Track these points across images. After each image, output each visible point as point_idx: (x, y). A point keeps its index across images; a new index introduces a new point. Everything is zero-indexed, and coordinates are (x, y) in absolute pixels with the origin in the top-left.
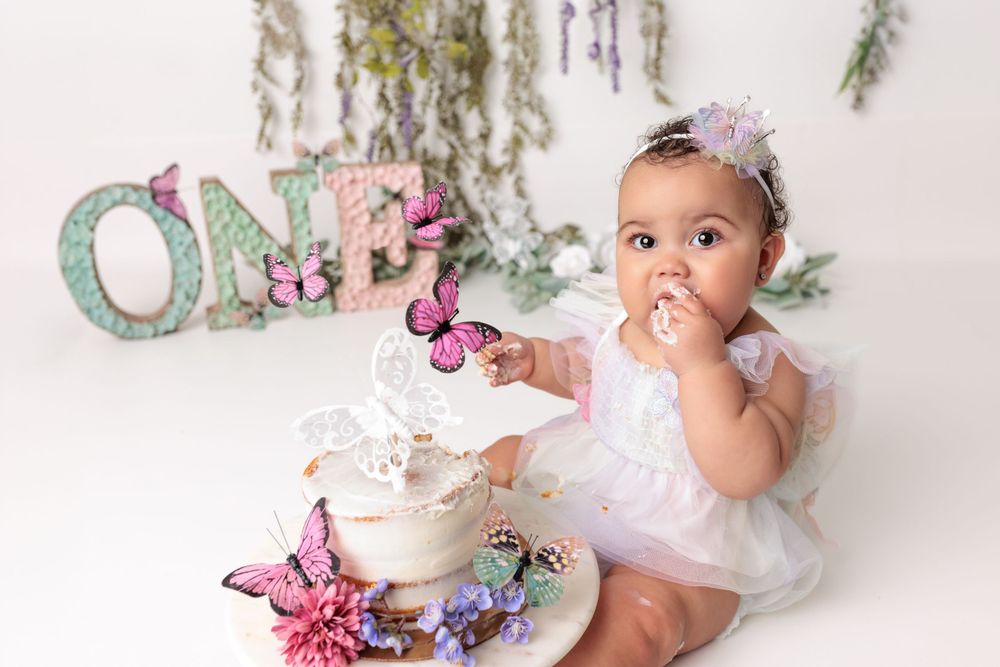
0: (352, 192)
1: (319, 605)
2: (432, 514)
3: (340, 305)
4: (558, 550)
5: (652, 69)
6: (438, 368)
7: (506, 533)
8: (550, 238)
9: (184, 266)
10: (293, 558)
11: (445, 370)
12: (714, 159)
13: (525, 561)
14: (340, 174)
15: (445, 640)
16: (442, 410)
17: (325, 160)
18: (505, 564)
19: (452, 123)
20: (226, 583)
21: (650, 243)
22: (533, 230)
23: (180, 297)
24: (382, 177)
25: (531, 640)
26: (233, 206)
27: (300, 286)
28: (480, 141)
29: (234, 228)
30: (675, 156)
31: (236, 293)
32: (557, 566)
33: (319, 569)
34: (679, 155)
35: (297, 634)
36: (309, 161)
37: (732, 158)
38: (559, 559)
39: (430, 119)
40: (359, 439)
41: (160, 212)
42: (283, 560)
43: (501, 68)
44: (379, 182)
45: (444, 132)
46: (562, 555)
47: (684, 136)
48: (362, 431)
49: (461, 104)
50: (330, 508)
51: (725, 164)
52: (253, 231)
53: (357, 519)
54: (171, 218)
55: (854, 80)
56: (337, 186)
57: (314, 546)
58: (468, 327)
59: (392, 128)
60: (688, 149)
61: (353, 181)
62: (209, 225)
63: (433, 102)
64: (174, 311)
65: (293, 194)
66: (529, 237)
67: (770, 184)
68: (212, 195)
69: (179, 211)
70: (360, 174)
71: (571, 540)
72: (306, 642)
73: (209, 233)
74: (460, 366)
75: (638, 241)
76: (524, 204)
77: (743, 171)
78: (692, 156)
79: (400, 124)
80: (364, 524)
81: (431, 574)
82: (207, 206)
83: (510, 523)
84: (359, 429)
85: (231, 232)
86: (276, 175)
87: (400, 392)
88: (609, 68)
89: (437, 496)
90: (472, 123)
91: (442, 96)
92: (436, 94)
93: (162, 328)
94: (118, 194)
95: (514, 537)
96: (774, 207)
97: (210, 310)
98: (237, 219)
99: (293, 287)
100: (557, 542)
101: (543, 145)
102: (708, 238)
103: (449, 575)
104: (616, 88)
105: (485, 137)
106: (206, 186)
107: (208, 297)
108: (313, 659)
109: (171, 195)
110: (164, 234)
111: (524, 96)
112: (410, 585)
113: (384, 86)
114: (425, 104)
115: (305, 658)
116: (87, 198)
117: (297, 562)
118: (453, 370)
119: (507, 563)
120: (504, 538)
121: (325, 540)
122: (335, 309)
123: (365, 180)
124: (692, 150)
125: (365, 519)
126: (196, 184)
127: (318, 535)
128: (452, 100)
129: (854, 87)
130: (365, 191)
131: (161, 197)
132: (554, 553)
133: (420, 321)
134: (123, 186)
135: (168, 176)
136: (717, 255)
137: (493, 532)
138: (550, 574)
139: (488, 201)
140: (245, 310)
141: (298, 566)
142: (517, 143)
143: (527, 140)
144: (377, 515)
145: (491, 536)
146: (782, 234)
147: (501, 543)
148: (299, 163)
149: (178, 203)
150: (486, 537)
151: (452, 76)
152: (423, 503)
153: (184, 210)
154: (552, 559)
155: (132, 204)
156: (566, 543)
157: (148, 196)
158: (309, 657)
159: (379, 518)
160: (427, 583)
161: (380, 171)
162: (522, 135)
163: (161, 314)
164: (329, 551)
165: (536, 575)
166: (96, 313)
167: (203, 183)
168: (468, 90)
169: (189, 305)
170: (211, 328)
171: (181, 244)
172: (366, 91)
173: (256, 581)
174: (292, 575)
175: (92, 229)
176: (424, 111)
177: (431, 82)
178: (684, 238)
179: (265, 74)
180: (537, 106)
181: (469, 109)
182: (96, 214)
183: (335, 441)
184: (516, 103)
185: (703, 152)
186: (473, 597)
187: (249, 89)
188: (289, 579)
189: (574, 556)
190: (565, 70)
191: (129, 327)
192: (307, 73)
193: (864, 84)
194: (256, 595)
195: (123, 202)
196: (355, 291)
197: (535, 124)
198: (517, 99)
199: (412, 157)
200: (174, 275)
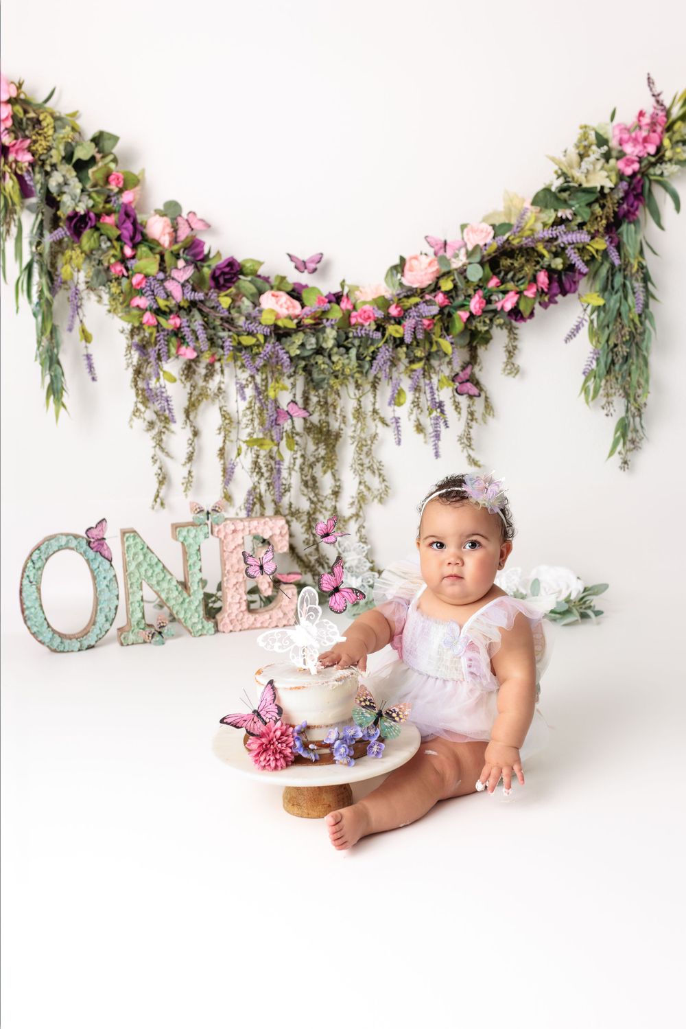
0: (233, 540)
1: (273, 730)
2: (331, 686)
3: (220, 628)
4: (397, 710)
5: (465, 441)
6: (333, 611)
7: (369, 700)
9: (106, 595)
10: (255, 712)
11: (337, 612)
12: (477, 504)
13: (380, 715)
14: (225, 526)
15: (339, 747)
16: (334, 634)
17: (215, 515)
18: (369, 716)
19: (311, 484)
20: (222, 721)
21: (442, 545)
23: (101, 619)
24: (256, 528)
25: (383, 757)
26: (145, 550)
27: (261, 567)
28: (333, 497)
29: (145, 566)
30: (456, 501)
31: (143, 617)
32: (397, 719)
33: (270, 714)
34: (458, 501)
35: (263, 744)
36: (203, 516)
37: (486, 504)
38: (398, 715)
39: (295, 480)
40: (292, 647)
41: (91, 554)
42: (250, 712)
43: (350, 441)
44: (254, 532)
45: (305, 491)
46: (400, 713)
47: (460, 489)
48: (294, 643)
49: (318, 469)
50: (276, 685)
51: (482, 507)
52: (158, 569)
53: (291, 689)
54: (100, 558)
55: (620, 447)
56: (222, 536)
57: (268, 704)
58: (348, 590)
59: (263, 487)
60: (462, 497)
61: (234, 531)
62: (125, 565)
63: (297, 468)
64: (96, 630)
65: (190, 541)
67: (504, 513)
68: (131, 541)
69: (106, 553)
70: (240, 526)
71: (404, 705)
72: (266, 750)
73: (125, 570)
74: (344, 610)
75: (435, 545)
76: (366, 548)
77: (492, 510)
78: (465, 501)
79: (269, 485)
80: (294, 691)
81: (330, 722)
82: (126, 550)
83: (371, 696)
84: (292, 642)
85: (142, 570)
86: (176, 527)
87: (313, 624)
88: (431, 440)
89: (333, 678)
90: (327, 482)
91: (303, 463)
92: (299, 461)
93: (86, 644)
94: (63, 541)
95: (373, 703)
96: (506, 525)
97: (120, 630)
98: (148, 559)
99: (258, 568)
100: (396, 706)
101: (381, 501)
102: (474, 545)
103: (337, 724)
104: (437, 455)
105: (336, 493)
106: (127, 535)
107: (120, 621)
108: (270, 759)
109: (102, 542)
110: (92, 571)
111: (366, 461)
112: (318, 727)
113: (258, 456)
114: (290, 469)
115: (265, 759)
117: (258, 713)
118: (341, 612)
119: (370, 716)
120: (368, 703)
121: (274, 700)
122: (217, 631)
123: (243, 530)
124: (464, 498)
125: (296, 688)
126: (119, 534)
127: (269, 697)
128: (311, 466)
129: (620, 453)
130: (243, 538)
131: (94, 543)
132: (395, 712)
133: (324, 585)
134: (67, 535)
135: (99, 528)
136: (478, 554)
137: (362, 699)
138: (393, 723)
140: (148, 630)
141: (259, 715)
142: (362, 500)
143: (369, 496)
144: (301, 686)
145: (361, 702)
146: (511, 541)
147: (366, 705)
148: (194, 518)
149: (105, 547)
150: (358, 702)
151: (311, 447)
152: (326, 680)
153: (110, 552)
154: (394, 715)
155: (72, 549)
156: (402, 706)
157: (84, 542)
158: (268, 759)
159: (304, 687)
160: (327, 726)
161: (255, 523)
162: (366, 493)
163: (85, 632)
164: (276, 705)
165: (386, 723)
167: (124, 533)
168: (323, 458)
169: (107, 625)
170: (122, 644)
171: (105, 578)
172: (244, 463)
173: (238, 721)
175: (42, 568)
176: (290, 474)
177: (296, 452)
178: (461, 546)
179: (162, 449)
180: (377, 470)
181: (325, 472)
182: (47, 555)
184: (360, 467)
185: (471, 500)
186: (353, 733)
187: (150, 461)
188: (255, 720)
189: (406, 713)
190: (399, 442)
191: (62, 643)
192: (196, 447)
193: (629, 451)
194: (238, 728)
195: (67, 547)
196: (233, 616)
197: (375, 482)
198: (362, 465)
199: (277, 512)
200: (97, 601)
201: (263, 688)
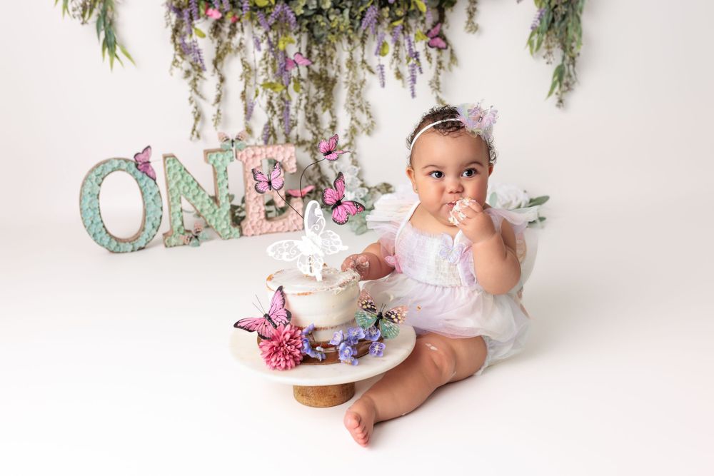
0: (253, 163)
1: (283, 333)
2: (335, 292)
3: (244, 232)
4: (396, 312)
5: (434, 85)
6: (336, 223)
7: (370, 304)
8: (372, 190)
9: (153, 207)
10: (266, 315)
11: (339, 223)
12: (473, 133)
13: (380, 316)
14: (246, 152)
15: (344, 349)
16: (337, 243)
17: (238, 143)
18: (370, 318)
19: (313, 120)
20: (236, 325)
21: (440, 174)
22: (362, 186)
23: (149, 226)
24: (271, 153)
25: (384, 356)
26: (183, 171)
27: (270, 183)
28: (330, 130)
29: (183, 184)
30: (453, 131)
31: (183, 225)
32: (396, 320)
33: (280, 318)
35: (274, 346)
36: (228, 144)
37: (481, 132)
38: (397, 317)
39: (301, 117)
40: (299, 256)
41: (139, 174)
42: (262, 316)
43: (344, 85)
44: (269, 156)
45: (309, 125)
46: (398, 315)
47: (453, 120)
48: (300, 252)
49: (319, 108)
50: (285, 291)
51: (477, 136)
52: (193, 186)
53: (299, 294)
54: (146, 178)
55: (557, 89)
56: (244, 159)
57: (278, 308)
58: (349, 203)
59: (275, 123)
60: (458, 127)
61: (254, 156)
62: (167, 183)
63: (302, 107)
64: (145, 235)
65: (219, 163)
66: (360, 190)
68: (171, 164)
69: (151, 174)
70: (258, 151)
71: (402, 307)
72: (276, 352)
73: (167, 187)
74: (346, 222)
75: (435, 174)
76: (357, 169)
78: (462, 131)
79: (281, 120)
80: (302, 296)
81: (335, 323)
82: (167, 171)
83: (372, 299)
84: (299, 252)
85: (181, 187)
86: (207, 153)
87: (318, 234)
88: (408, 84)
89: (337, 284)
90: (326, 118)
91: (307, 104)
92: (304, 102)
93: (137, 246)
94: (116, 164)
95: (374, 306)
97: (165, 235)
98: (185, 178)
99: (266, 184)
100: (395, 308)
101: (368, 133)
102: (470, 173)
103: (342, 325)
104: (413, 95)
105: (333, 127)
106: (168, 159)
107: (165, 227)
108: (280, 360)
109: (148, 164)
110: (141, 188)
111: (357, 102)
112: (324, 329)
113: (271, 98)
114: (297, 108)
115: (276, 360)
116: (98, 166)
117: (269, 317)
118: (343, 223)
119: (371, 318)
120: (369, 306)
121: (283, 305)
122: (242, 235)
123: (261, 155)
124: (460, 128)
125: (303, 294)
126: (162, 158)
127: (279, 303)
128: (314, 106)
129: (557, 94)
130: (261, 161)
131: (141, 166)
132: (394, 314)
133: (328, 199)
134: (119, 159)
135: (145, 153)
136: (474, 181)
137: (364, 303)
138: (392, 324)
139: (334, 167)
140: (187, 235)
141: (270, 318)
142: (353, 131)
143: (359, 129)
144: (308, 292)
145: (363, 305)
147: (368, 308)
148: (221, 146)
149: (150, 169)
150: (361, 305)
151: (313, 90)
152: (331, 286)
153: (154, 173)
154: (393, 316)
155: (124, 170)
156: (400, 309)
157: (133, 165)
158: (278, 360)
159: (310, 293)
160: (332, 328)
161: (270, 149)
162: (356, 126)
163: (137, 237)
164: (285, 310)
165: (385, 324)
166: (99, 236)
167: (165, 157)
168: (323, 99)
169: (154, 231)
170: (166, 246)
171: (151, 194)
172: (261, 103)
173: (250, 325)
174: (267, 323)
175: (100, 185)
176: (297, 112)
177: (301, 95)
178: (460, 174)
179: (197, 93)
180: (365, 109)
181: (324, 110)
182: (102, 176)
183: (287, 256)
184: (352, 106)
185: (467, 129)
186: (355, 334)
187: (188, 102)
189: (404, 315)
190: (383, 85)
191: (118, 245)
192: (223, 91)
193: (564, 92)
194: (251, 331)
195: (119, 169)
196: (254, 223)
197: (364, 119)
198: (353, 104)
199: (288, 141)
200: (145, 213)
201: (274, 293)
